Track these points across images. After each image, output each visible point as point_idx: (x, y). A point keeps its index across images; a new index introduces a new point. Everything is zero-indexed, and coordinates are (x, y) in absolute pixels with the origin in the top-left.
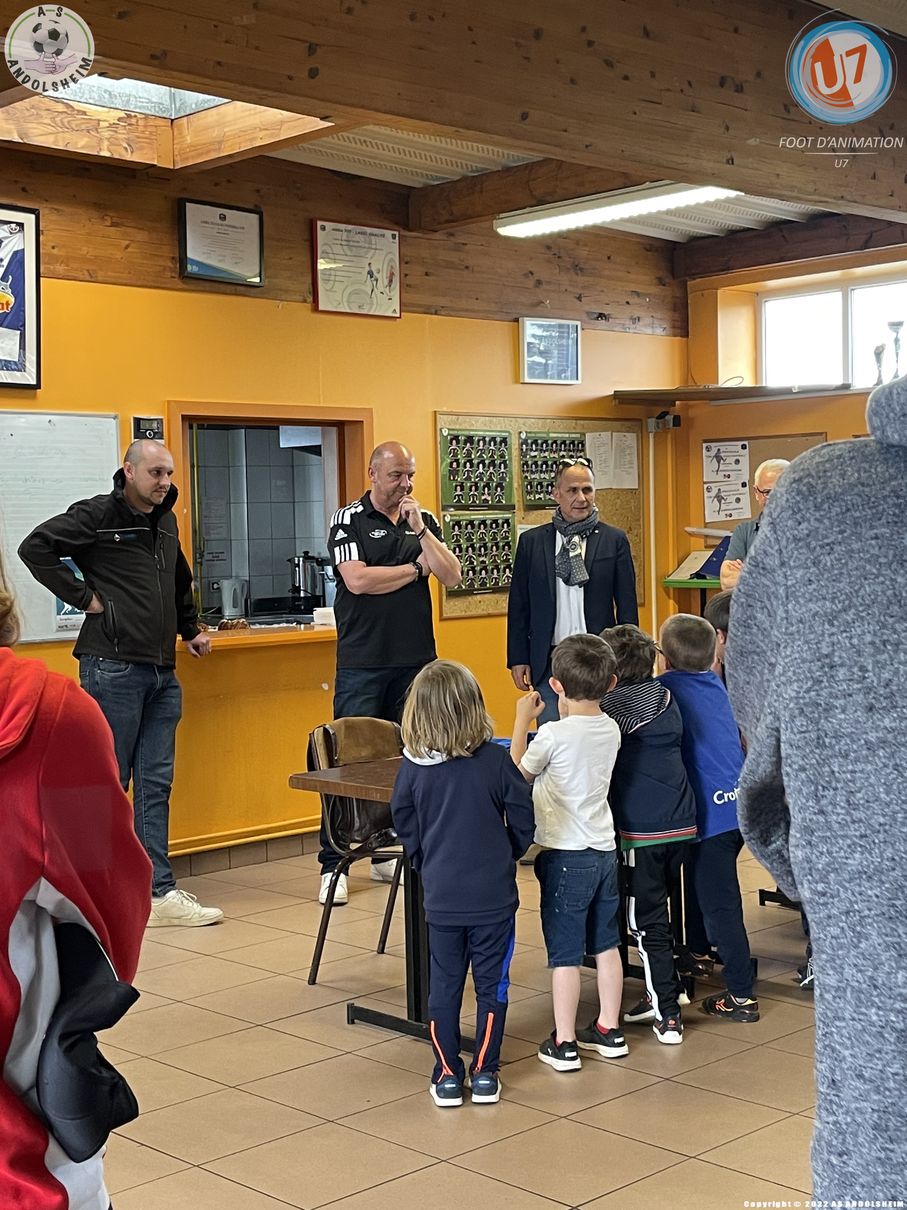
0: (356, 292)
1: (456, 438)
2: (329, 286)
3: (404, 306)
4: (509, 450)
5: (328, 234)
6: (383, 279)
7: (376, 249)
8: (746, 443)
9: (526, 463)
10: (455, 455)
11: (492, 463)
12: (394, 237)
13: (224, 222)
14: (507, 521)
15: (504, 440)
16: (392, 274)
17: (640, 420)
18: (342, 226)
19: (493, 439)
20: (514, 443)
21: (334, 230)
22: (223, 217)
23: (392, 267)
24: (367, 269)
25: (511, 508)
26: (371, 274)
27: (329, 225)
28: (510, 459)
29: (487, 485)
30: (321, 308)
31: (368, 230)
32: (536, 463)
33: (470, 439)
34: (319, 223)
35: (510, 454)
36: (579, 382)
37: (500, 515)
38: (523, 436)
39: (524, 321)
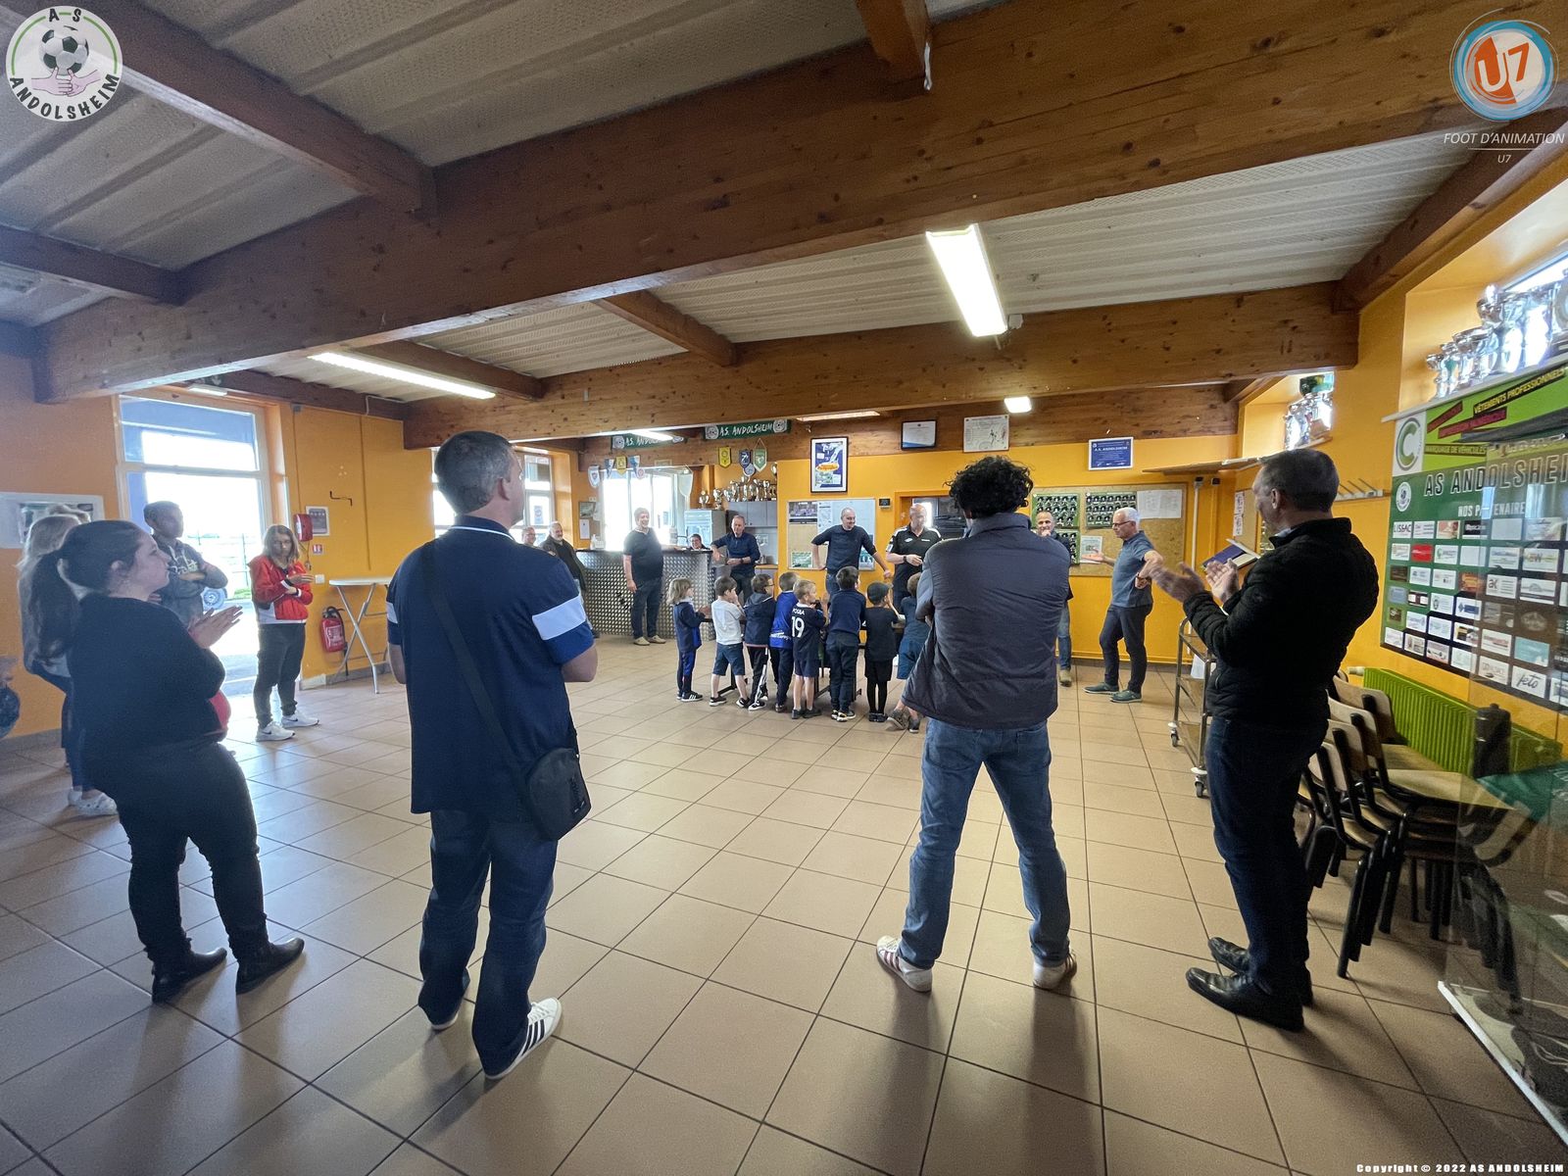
0: (984, 442)
1: (1042, 498)
2: (969, 442)
3: (1012, 445)
4: (1078, 502)
5: (970, 423)
6: (999, 436)
7: (995, 424)
9: (1090, 508)
10: (1041, 505)
11: (1066, 508)
12: (1006, 417)
13: (920, 427)
14: (1075, 534)
15: (1075, 498)
16: (1004, 433)
17: (1186, 483)
18: (977, 418)
19: (1066, 498)
20: (1083, 500)
21: (972, 420)
22: (919, 425)
23: (1005, 430)
24: (990, 432)
25: (1077, 528)
26: (993, 434)
27: (969, 419)
28: (1078, 506)
29: (1062, 518)
30: (965, 450)
31: (991, 417)
32: (1097, 508)
33: (1050, 498)
34: (965, 419)
35: (1078, 504)
36: (1131, 467)
37: (1069, 532)
38: (1089, 495)
39: (1090, 441)
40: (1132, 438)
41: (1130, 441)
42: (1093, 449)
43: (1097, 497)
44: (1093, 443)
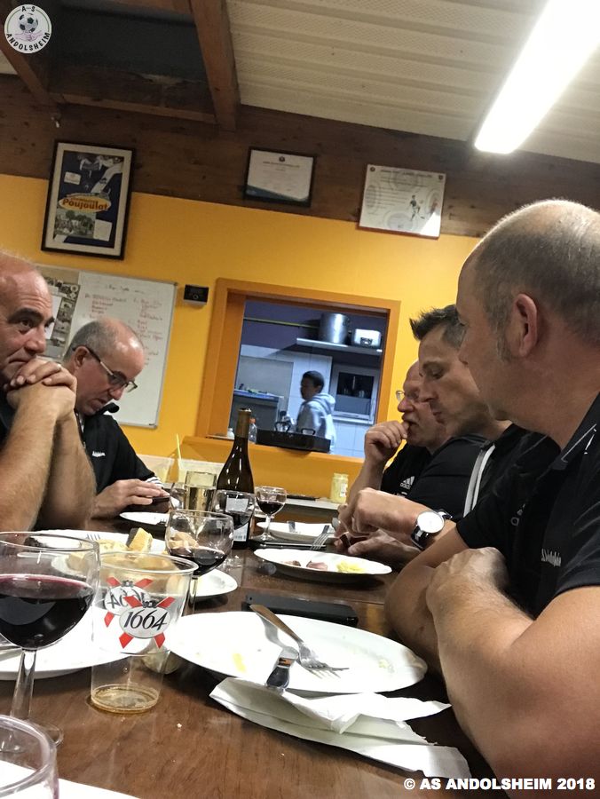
0: (398, 216)
2: (371, 210)
3: (443, 230)
5: (377, 174)
6: (425, 208)
7: (422, 186)
12: (441, 178)
13: (284, 163)
16: (434, 204)
18: (392, 169)
21: (382, 171)
22: (282, 160)
23: (436, 200)
24: (411, 199)
26: (413, 203)
27: (378, 168)
30: (362, 224)
31: (416, 172)
34: (369, 166)
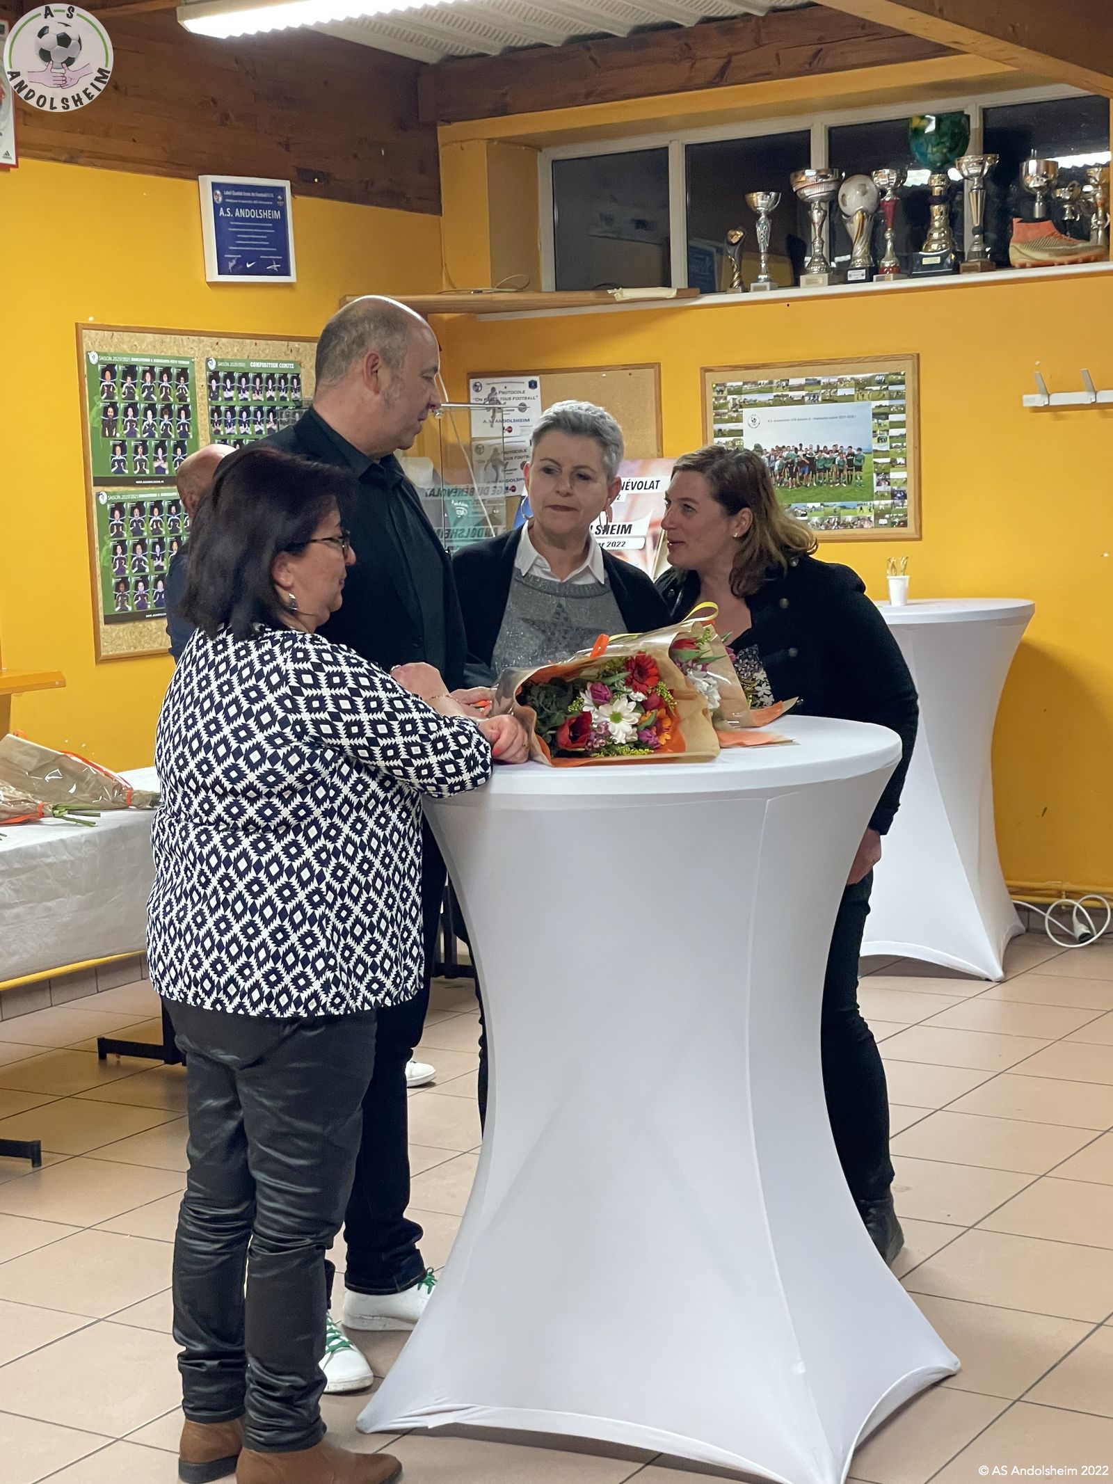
3: (22, 147)
4: (192, 388)
8: (536, 378)
12: (1, 30)
16: (1, 92)
23: (1, 81)
28: (194, 402)
35: (194, 395)
36: (292, 278)
39: (207, 180)
40: (286, 184)
41: (282, 190)
42: (216, 207)
43: (229, 375)
44: (215, 186)
